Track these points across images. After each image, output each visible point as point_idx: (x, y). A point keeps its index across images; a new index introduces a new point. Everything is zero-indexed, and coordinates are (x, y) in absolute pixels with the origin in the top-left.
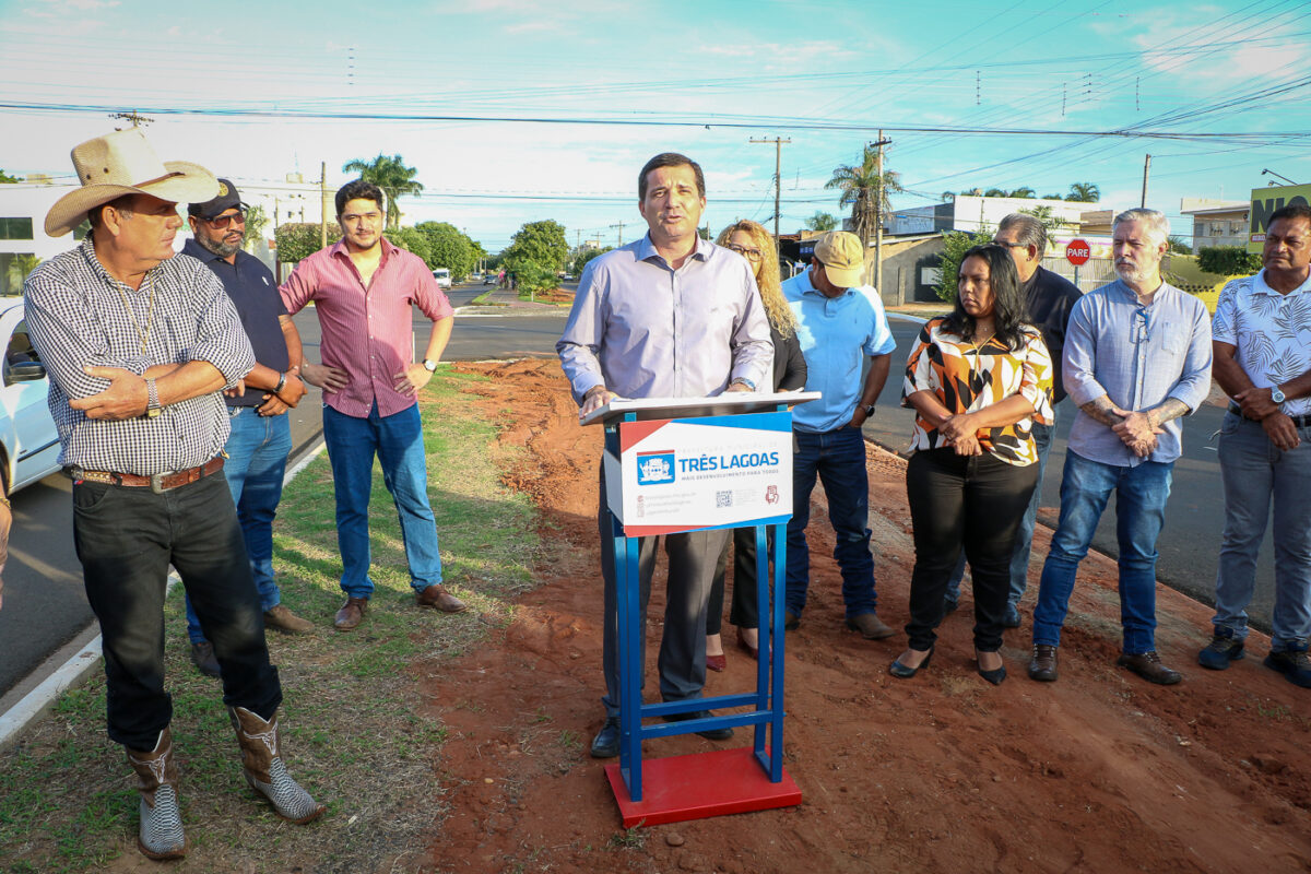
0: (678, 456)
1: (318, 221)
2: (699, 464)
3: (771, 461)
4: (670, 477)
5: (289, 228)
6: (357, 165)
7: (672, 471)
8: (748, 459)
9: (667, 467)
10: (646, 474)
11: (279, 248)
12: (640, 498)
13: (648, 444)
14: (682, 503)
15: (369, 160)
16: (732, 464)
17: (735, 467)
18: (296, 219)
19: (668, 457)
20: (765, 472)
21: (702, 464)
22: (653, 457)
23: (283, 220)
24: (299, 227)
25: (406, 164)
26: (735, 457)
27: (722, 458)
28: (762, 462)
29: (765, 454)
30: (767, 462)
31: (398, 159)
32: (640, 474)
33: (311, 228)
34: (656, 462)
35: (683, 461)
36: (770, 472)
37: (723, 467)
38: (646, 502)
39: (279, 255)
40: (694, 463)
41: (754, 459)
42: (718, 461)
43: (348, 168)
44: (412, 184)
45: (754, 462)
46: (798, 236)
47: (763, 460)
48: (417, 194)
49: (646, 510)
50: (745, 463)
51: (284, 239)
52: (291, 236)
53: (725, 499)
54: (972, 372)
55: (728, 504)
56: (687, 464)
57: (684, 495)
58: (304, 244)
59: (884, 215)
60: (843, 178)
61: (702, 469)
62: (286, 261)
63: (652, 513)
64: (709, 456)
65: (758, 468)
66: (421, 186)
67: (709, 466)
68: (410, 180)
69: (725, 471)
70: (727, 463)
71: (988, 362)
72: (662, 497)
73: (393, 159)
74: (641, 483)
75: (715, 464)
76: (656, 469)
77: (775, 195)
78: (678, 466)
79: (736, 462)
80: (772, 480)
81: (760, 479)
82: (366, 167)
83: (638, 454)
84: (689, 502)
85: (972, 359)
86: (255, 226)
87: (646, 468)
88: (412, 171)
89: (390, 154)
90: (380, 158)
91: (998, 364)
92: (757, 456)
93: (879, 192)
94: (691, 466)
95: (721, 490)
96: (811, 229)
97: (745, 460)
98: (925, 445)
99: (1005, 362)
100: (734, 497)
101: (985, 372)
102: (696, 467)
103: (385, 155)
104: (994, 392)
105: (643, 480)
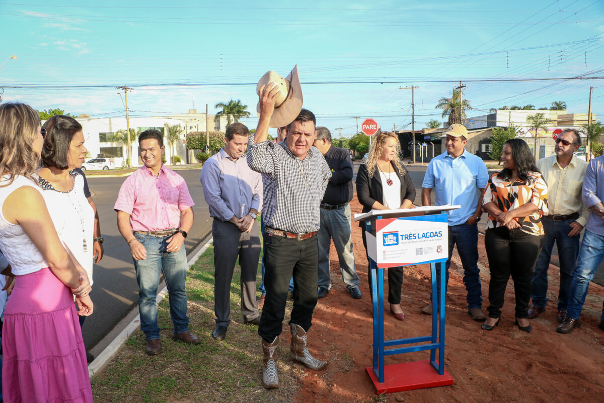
0: (399, 234)
1: (205, 131)
2: (408, 237)
3: (439, 235)
4: (396, 243)
5: (192, 134)
6: (221, 105)
7: (397, 240)
8: (429, 234)
9: (395, 238)
10: (386, 241)
11: (188, 143)
12: (384, 252)
13: (387, 229)
14: (401, 254)
15: (226, 102)
16: (423, 237)
17: (424, 238)
18: (194, 130)
19: (396, 234)
20: (437, 240)
21: (410, 237)
22: (390, 234)
23: (189, 131)
24: (196, 134)
25: (243, 104)
26: (424, 234)
27: (418, 234)
28: (435, 235)
29: (436, 232)
30: (437, 235)
31: (239, 102)
32: (384, 241)
33: (202, 134)
34: (391, 237)
35: (402, 236)
36: (439, 240)
37: (419, 238)
38: (386, 253)
39: (188, 146)
40: (406, 236)
41: (432, 234)
42: (417, 235)
43: (217, 106)
44: (245, 112)
45: (432, 236)
46: (423, 131)
47: (436, 234)
48: (248, 117)
49: (386, 257)
50: (428, 236)
51: (190, 139)
52: (193, 138)
53: (419, 252)
54: (509, 194)
55: (421, 254)
56: (404, 237)
57: (402, 250)
58: (199, 141)
59: (463, 120)
60: (444, 104)
61: (410, 239)
62: (191, 149)
63: (389, 258)
64: (413, 233)
65: (433, 238)
66: (249, 113)
67: (413, 237)
68: (245, 111)
69: (420, 239)
70: (421, 236)
71: (516, 189)
72: (392, 251)
73: (237, 102)
74: (384, 245)
75: (416, 237)
76: (391, 239)
77: (412, 113)
78: (400, 238)
79: (424, 236)
80: (438, 243)
81: (434, 243)
82: (225, 106)
83: (383, 233)
84: (404, 253)
85: (509, 188)
86: (177, 134)
87: (386, 239)
88: (245, 107)
89: (235, 100)
90: (232, 101)
91: (520, 190)
92: (433, 233)
93: (460, 110)
94: (405, 238)
95: (418, 248)
96: (429, 128)
97: (428, 235)
98: (492, 226)
99: (523, 188)
100: (423, 251)
101: (515, 193)
102: (407, 238)
103: (233, 100)
104: (519, 202)
105: (385, 244)
